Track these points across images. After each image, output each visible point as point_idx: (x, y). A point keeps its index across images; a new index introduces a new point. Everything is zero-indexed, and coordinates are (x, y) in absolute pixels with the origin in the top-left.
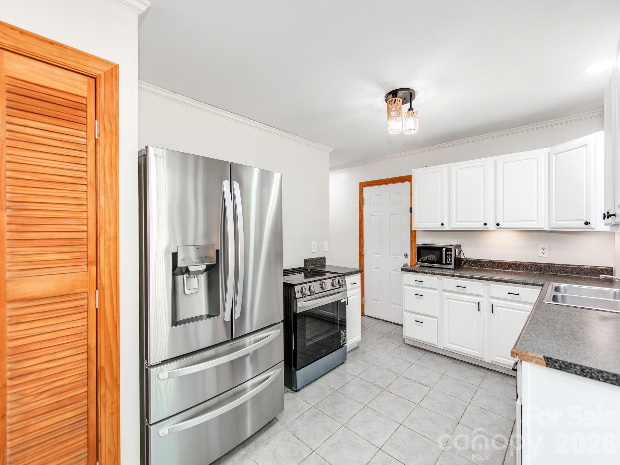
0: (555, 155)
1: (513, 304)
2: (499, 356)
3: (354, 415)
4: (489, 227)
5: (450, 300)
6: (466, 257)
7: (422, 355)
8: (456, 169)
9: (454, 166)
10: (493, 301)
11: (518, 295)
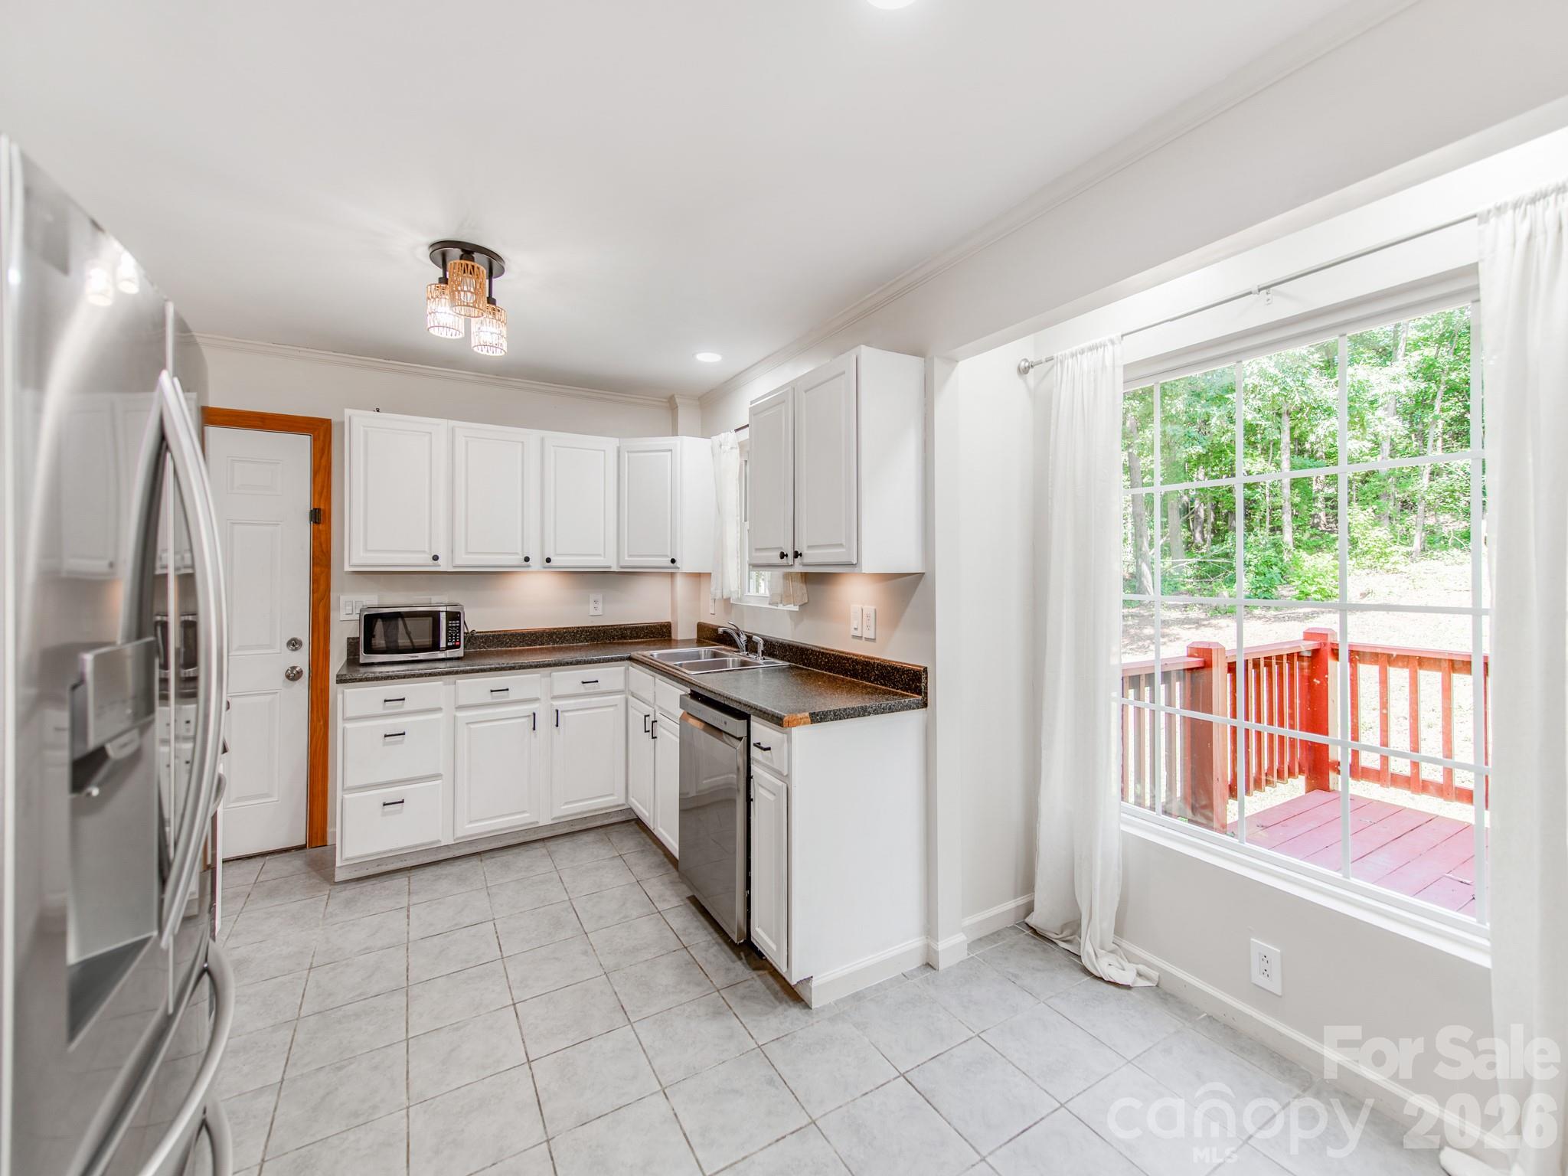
0: (628, 452)
1: (588, 700)
2: (566, 803)
3: (405, 1073)
4: (531, 564)
5: (472, 726)
6: (470, 631)
7: (407, 883)
8: (466, 437)
9: (464, 429)
10: (557, 704)
11: (597, 681)
